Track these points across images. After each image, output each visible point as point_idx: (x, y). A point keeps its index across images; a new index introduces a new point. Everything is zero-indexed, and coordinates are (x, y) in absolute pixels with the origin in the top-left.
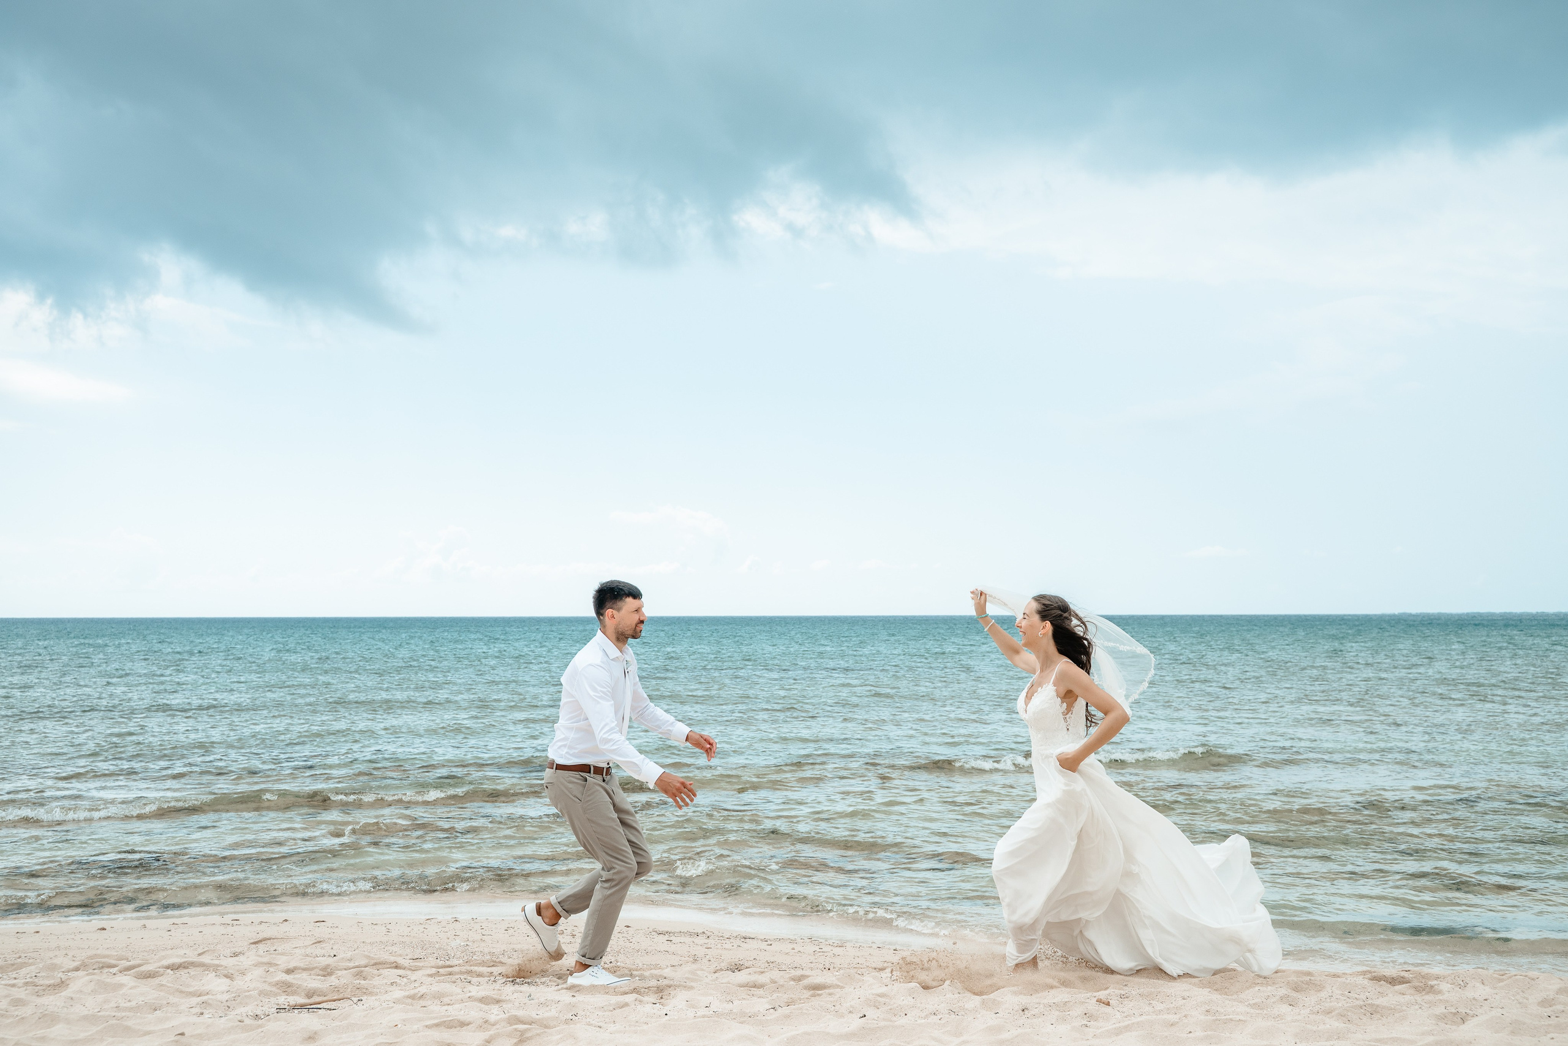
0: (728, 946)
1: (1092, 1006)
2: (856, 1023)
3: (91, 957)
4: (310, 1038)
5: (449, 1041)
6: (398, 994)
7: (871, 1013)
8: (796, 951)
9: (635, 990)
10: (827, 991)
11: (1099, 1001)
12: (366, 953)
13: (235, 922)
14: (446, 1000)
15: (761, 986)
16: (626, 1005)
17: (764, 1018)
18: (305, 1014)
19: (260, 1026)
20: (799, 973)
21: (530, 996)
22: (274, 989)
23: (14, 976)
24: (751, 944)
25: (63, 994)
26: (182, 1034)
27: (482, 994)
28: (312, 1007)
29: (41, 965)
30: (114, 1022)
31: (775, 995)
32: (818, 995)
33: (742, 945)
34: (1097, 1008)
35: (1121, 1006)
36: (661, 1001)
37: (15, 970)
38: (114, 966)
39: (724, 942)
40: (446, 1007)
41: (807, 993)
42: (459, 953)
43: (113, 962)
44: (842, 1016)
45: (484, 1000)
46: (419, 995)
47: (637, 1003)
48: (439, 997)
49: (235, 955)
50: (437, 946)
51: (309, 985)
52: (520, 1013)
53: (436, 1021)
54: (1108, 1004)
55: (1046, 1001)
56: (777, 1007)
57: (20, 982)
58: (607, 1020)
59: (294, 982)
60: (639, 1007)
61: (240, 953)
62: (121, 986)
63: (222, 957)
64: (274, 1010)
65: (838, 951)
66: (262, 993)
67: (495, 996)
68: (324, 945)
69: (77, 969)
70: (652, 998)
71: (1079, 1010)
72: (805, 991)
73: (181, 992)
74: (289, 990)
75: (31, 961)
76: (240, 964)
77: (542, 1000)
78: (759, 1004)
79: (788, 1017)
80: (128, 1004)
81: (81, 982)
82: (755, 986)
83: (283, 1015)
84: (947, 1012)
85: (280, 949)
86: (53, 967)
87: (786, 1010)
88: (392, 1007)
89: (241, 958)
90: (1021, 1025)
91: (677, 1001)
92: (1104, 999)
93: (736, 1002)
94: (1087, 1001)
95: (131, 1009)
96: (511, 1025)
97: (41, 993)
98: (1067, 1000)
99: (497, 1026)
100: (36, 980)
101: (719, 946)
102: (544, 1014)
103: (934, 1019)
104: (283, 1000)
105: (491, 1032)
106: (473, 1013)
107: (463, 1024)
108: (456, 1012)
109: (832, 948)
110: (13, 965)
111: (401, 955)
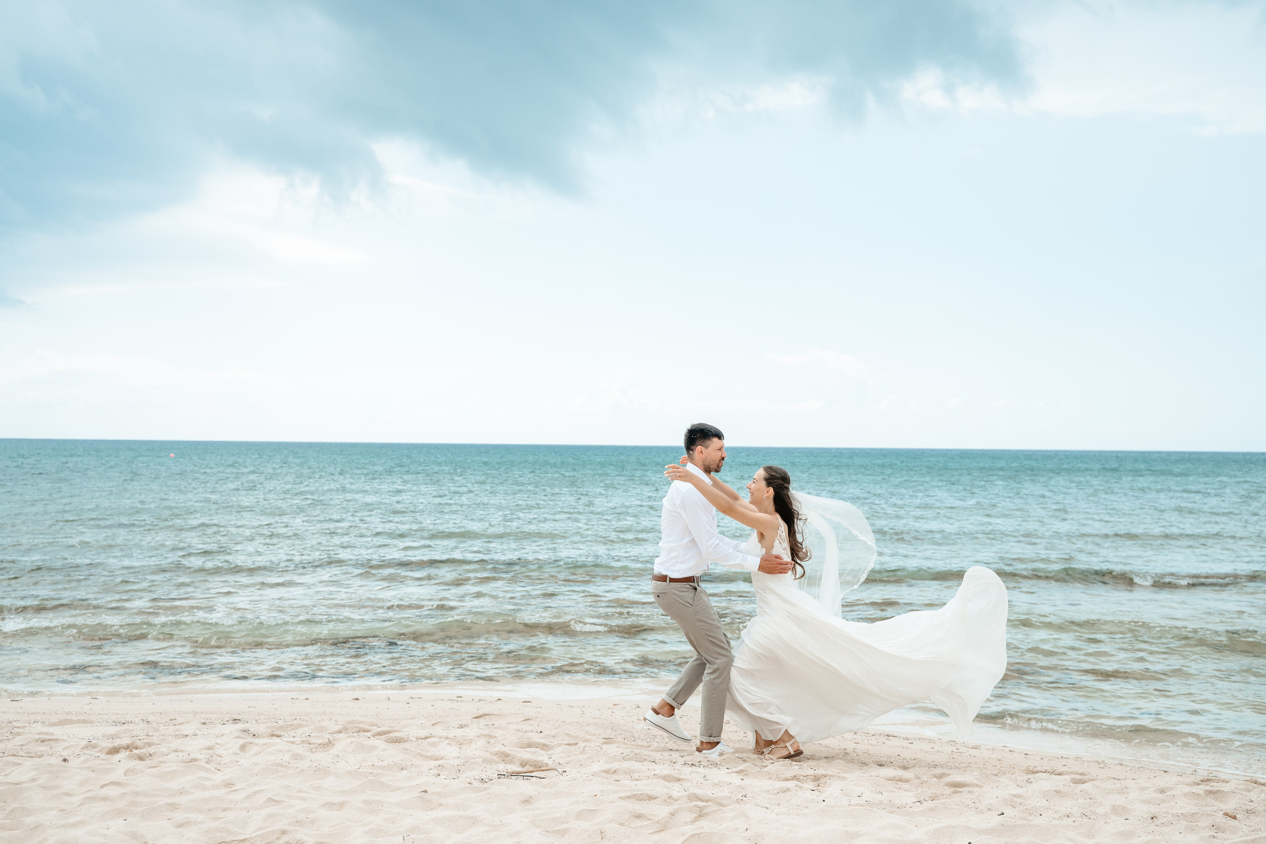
0: (874, 742)
1: (1220, 819)
2: (996, 820)
3: (350, 723)
4: (526, 801)
5: (641, 812)
6: (596, 767)
7: (1008, 811)
8: (935, 750)
9: (795, 778)
10: (967, 789)
11: (1226, 814)
12: (566, 731)
13: (459, 699)
14: (635, 776)
15: (907, 781)
16: (788, 790)
17: (911, 809)
18: (520, 782)
19: (485, 789)
20: (939, 771)
21: (705, 777)
22: (495, 758)
23: (293, 735)
24: (894, 742)
25: (331, 752)
26: (425, 791)
27: (665, 772)
28: (526, 774)
29: (312, 727)
30: (372, 778)
31: (920, 790)
32: (959, 792)
33: (886, 741)
34: (1224, 821)
35: (1248, 820)
36: (819, 788)
37: (293, 729)
38: (368, 731)
39: (870, 738)
40: (636, 782)
41: (949, 790)
42: (642, 735)
43: (368, 727)
44: (982, 812)
45: (666, 778)
46: (613, 770)
47: (797, 789)
48: (628, 772)
49: (462, 727)
50: (624, 728)
51: (523, 757)
52: (699, 792)
53: (628, 794)
54: (1235, 818)
55: (1174, 811)
56: (922, 799)
57: (297, 740)
58: (772, 802)
59: (510, 752)
60: (800, 792)
61: (465, 725)
62: (375, 747)
63: (451, 728)
64: (496, 776)
65: (974, 752)
66: (485, 760)
67: (676, 776)
68: (531, 722)
69: (340, 732)
70: (811, 785)
71: (1205, 822)
72: (946, 788)
73: (421, 755)
74: (507, 759)
75: (305, 723)
76: (466, 734)
77: (716, 781)
78: (906, 796)
79: (933, 810)
80: (381, 764)
81: (343, 742)
82: (901, 780)
83: (503, 780)
84: (1079, 815)
85: (496, 723)
86: (322, 729)
87: (930, 804)
88: (592, 779)
89: (466, 729)
90: (1151, 832)
91: (833, 789)
92: (1231, 813)
93: (885, 794)
94: (1214, 813)
95: (383, 768)
96: (691, 801)
97: (314, 750)
98: (1195, 812)
99: (680, 802)
100: (310, 739)
101: (866, 742)
102: (718, 793)
103: (1067, 821)
104: (503, 767)
105: (676, 806)
106: (659, 788)
107: (651, 798)
108: (644, 787)
109: (968, 749)
110: (291, 725)
111: (594, 735)
